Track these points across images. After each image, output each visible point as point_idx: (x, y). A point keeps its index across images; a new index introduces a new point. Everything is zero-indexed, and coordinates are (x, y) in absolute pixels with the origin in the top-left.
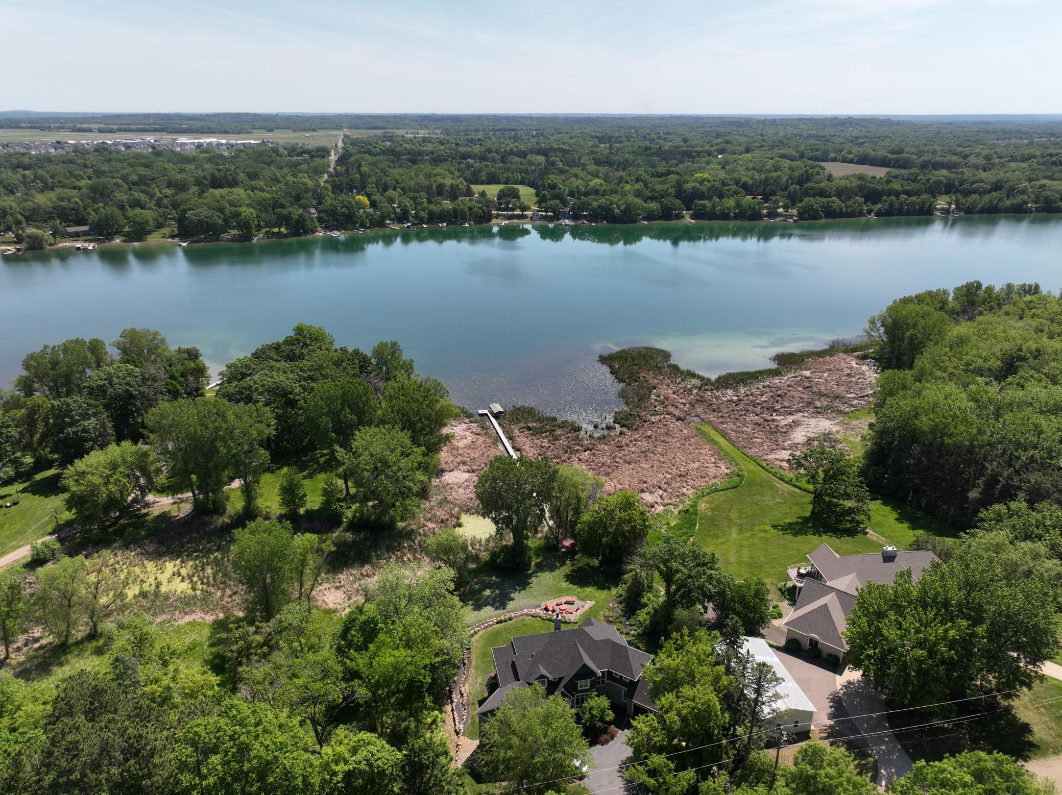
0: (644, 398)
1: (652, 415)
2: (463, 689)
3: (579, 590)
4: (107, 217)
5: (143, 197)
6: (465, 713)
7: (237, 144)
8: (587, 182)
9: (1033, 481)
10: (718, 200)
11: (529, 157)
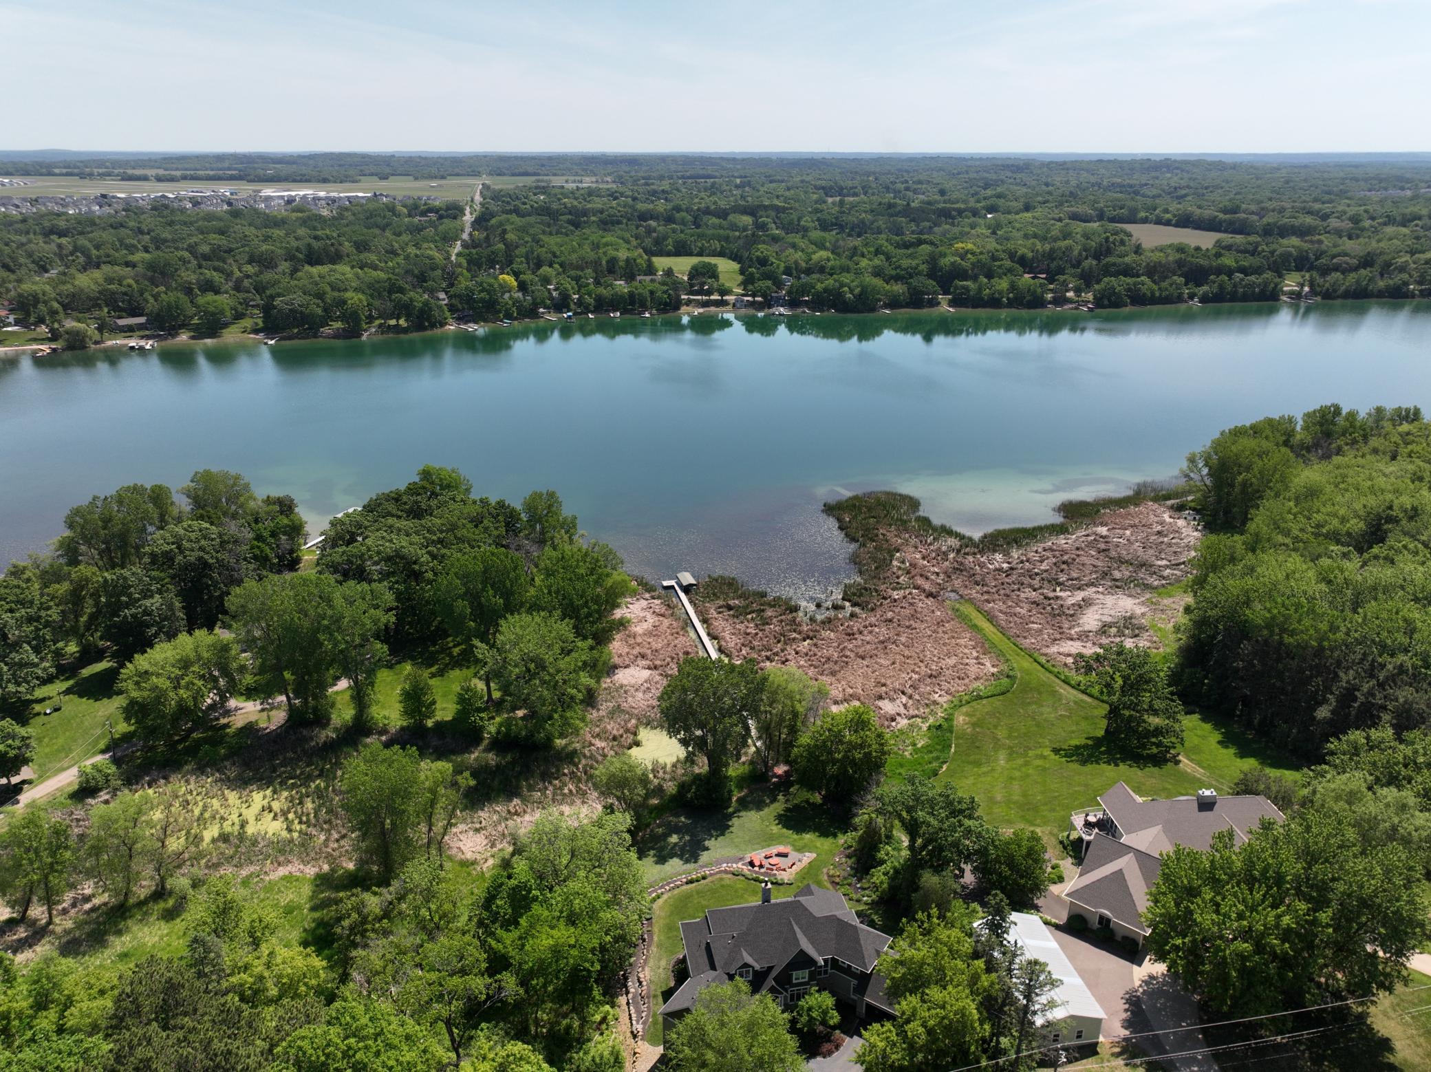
0: (884, 564)
1: (894, 589)
2: (641, 975)
3: (795, 836)
4: (169, 305)
5: (217, 277)
6: (644, 1008)
7: (340, 198)
8: (809, 255)
9: (1401, 700)
10: (985, 280)
11: (731, 217)
